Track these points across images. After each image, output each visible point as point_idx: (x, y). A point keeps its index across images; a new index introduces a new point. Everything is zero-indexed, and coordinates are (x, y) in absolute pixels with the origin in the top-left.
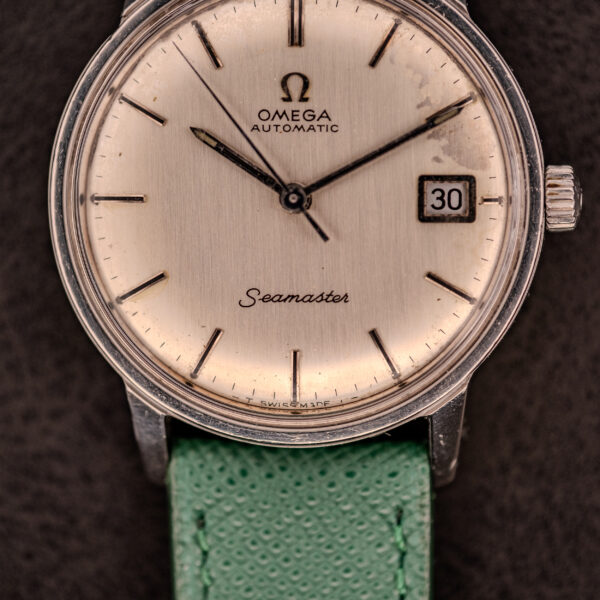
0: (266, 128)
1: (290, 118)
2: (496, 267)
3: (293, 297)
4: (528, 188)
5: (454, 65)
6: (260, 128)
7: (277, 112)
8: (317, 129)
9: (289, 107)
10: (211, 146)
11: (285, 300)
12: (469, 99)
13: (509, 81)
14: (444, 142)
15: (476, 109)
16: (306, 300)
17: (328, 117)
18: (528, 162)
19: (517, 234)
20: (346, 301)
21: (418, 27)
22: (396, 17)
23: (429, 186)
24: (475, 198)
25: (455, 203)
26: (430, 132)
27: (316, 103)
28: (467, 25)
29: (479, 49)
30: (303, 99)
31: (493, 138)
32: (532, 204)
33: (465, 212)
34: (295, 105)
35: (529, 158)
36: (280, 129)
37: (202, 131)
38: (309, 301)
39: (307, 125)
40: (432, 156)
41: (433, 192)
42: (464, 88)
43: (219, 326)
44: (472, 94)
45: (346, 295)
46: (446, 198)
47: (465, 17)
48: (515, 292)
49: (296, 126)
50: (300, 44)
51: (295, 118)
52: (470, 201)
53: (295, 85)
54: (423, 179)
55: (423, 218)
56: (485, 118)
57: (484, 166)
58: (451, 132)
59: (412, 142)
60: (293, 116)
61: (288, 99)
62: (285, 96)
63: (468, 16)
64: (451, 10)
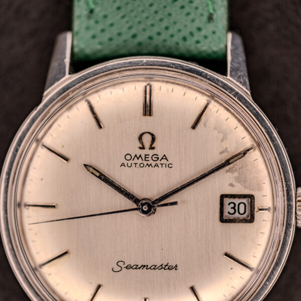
0: (129, 165)
1: (144, 159)
2: (266, 249)
3: (144, 266)
4: (286, 202)
5: (242, 128)
6: (126, 165)
7: (136, 156)
8: (160, 166)
9: (143, 153)
10: (96, 176)
11: (139, 268)
12: (251, 148)
13: (275, 138)
14: (236, 174)
15: (255, 155)
16: (152, 268)
17: (166, 159)
18: (286, 187)
19: (279, 230)
20: (176, 269)
21: (221, 104)
22: (208, 99)
23: (227, 201)
24: (254, 208)
25: (242, 211)
26: (227, 168)
27: (159, 150)
28: (250, 104)
29: (257, 119)
30: (152, 148)
31: (265, 172)
32: (288, 212)
33: (248, 216)
34: (147, 151)
35: (286, 184)
36: (138, 165)
37: (91, 167)
38: (154, 269)
39: (154, 163)
40: (228, 183)
41: (229, 204)
42: (248, 142)
43: (100, 283)
44: (253, 145)
45: (176, 266)
46: (236, 208)
47: (250, 99)
48: (277, 264)
49: (147, 164)
50: (150, 115)
51: (147, 159)
52: (251, 210)
53: (147, 139)
54: (223, 197)
55: (222, 220)
56: (260, 160)
57: (260, 189)
58: (240, 168)
59: (217, 173)
60: (145, 158)
61: (143, 148)
62: (141, 146)
63: (251, 98)
64: (241, 95)
